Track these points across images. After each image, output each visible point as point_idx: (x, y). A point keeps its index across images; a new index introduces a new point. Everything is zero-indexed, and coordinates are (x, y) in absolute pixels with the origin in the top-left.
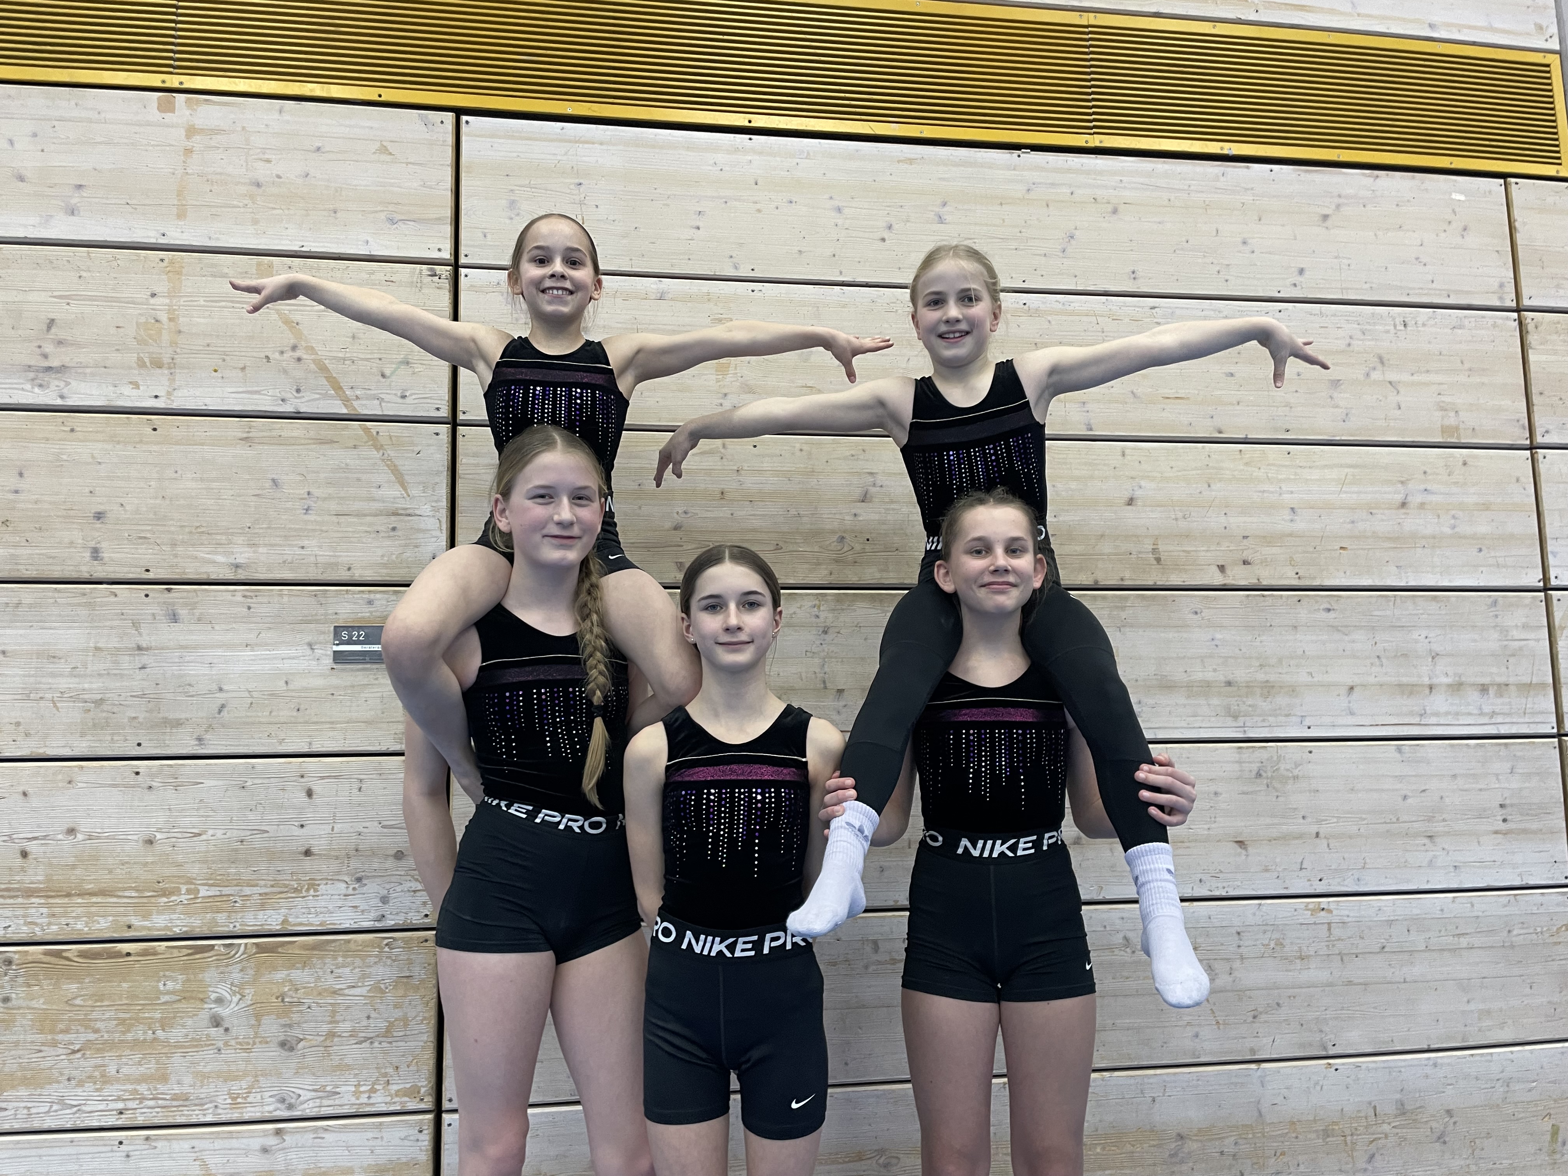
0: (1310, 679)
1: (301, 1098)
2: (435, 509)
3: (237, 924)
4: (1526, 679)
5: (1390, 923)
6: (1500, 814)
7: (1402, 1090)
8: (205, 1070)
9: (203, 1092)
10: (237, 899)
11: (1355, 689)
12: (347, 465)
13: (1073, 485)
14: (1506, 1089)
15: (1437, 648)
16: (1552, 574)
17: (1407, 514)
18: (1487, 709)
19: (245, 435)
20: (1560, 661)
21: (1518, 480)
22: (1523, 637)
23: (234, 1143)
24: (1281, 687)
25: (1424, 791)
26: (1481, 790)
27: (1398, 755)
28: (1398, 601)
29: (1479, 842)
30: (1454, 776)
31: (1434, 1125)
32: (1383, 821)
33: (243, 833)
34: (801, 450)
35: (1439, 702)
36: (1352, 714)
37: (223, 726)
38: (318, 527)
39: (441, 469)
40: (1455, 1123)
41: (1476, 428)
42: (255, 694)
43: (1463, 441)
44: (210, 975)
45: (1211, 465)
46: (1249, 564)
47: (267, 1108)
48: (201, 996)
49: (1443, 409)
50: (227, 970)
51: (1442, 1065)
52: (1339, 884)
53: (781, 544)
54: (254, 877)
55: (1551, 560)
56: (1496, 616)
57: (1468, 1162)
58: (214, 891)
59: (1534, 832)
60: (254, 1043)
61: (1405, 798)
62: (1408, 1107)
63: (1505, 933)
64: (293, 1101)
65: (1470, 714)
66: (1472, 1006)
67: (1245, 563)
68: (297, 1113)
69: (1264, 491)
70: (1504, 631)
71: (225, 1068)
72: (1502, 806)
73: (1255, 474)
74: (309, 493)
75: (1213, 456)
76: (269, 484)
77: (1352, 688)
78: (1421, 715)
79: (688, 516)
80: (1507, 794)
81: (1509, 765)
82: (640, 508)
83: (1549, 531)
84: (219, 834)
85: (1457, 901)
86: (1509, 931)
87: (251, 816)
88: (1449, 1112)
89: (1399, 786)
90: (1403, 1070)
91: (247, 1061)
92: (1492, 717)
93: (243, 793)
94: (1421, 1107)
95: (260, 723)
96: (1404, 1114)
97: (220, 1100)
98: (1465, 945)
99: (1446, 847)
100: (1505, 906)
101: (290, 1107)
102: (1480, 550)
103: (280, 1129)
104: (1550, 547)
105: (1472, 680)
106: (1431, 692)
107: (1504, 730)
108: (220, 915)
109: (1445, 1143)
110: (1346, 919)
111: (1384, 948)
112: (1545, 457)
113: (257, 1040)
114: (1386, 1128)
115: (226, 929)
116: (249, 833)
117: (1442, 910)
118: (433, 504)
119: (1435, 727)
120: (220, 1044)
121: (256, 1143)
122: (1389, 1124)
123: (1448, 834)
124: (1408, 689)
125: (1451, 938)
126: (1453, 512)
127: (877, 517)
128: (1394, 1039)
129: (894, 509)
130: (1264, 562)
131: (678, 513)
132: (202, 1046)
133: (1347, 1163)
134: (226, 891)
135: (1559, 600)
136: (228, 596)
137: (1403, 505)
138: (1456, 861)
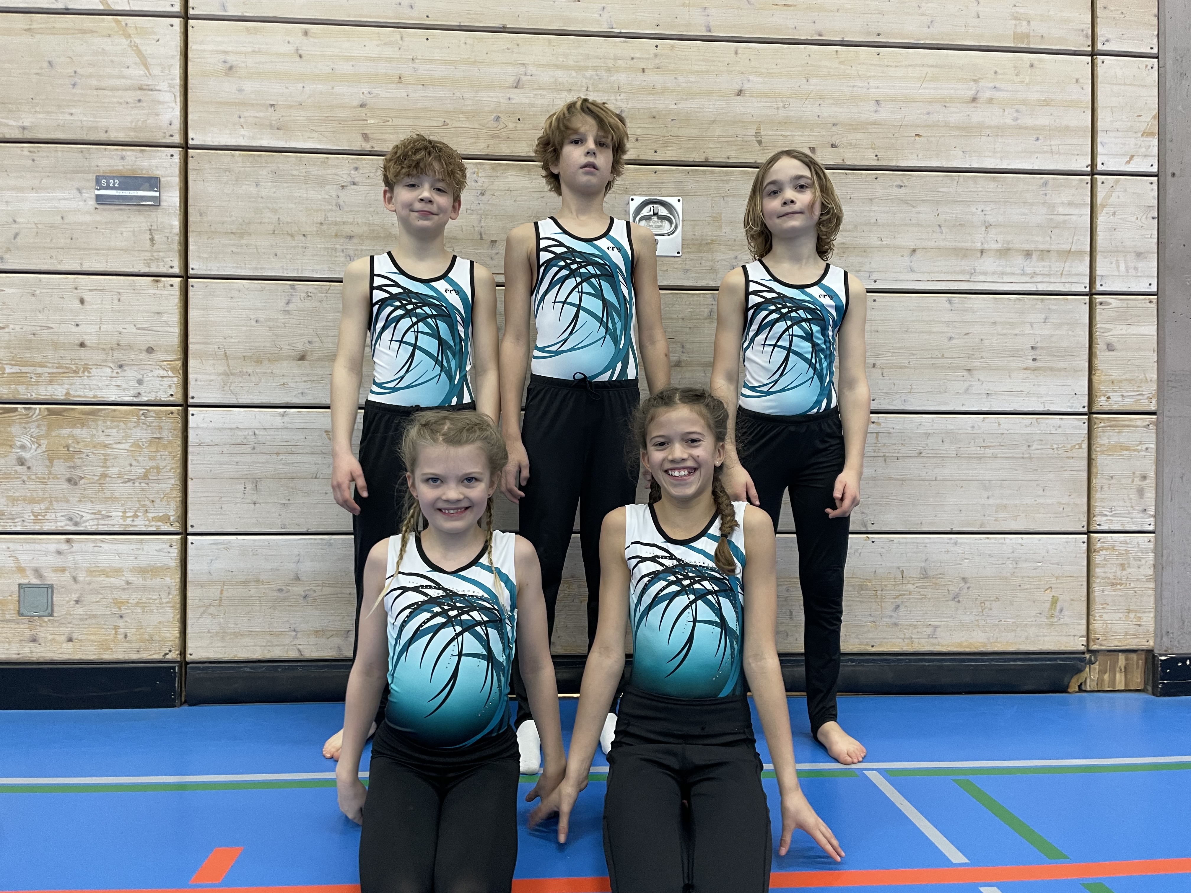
0: (879, 242)
1: (84, 519)
2: (171, 86)
3: (33, 394)
4: (1067, 247)
5: (928, 435)
6: (1031, 354)
7: (926, 560)
8: (15, 495)
9: (15, 510)
10: (32, 375)
11: (917, 252)
12: (103, 49)
13: (692, 78)
14: (1015, 566)
15: (990, 219)
16: (1099, 160)
17: (977, 107)
18: (1029, 270)
19: (28, 27)
20: (1098, 233)
21: (1077, 81)
22: (1066, 212)
23: (38, 547)
24: (854, 248)
25: (967, 334)
26: (1016, 335)
27: (947, 305)
28: (961, 180)
29: (1010, 376)
30: (994, 323)
31: (951, 588)
32: (930, 356)
33: (33, 328)
34: (466, 43)
35: (989, 264)
36: (912, 271)
37: (18, 248)
38: (82, 99)
39: (175, 53)
40: (968, 588)
41: (1045, 35)
42: (39, 226)
43: (1032, 46)
44: (15, 429)
45: (810, 62)
46: (836, 147)
47: (59, 524)
48: (9, 443)
49: (1016, 19)
50: (27, 426)
51: (961, 543)
52: (889, 404)
53: (447, 121)
54: (44, 360)
55: (1100, 149)
56: (1046, 195)
57: (977, 618)
58: (15, 369)
59: (1059, 370)
60: (49, 478)
61: (951, 338)
62: (931, 573)
63: (1025, 447)
64: (78, 520)
65: (1013, 274)
66: (991, 502)
67: (833, 146)
68: (81, 529)
69: (854, 86)
70: (1052, 207)
71: (29, 495)
72: (1033, 348)
73: (847, 71)
74: (75, 72)
75: (812, 55)
76: (45, 65)
77: (914, 251)
78: (972, 274)
79: (372, 96)
80: (1038, 339)
81: (1043, 316)
82: (333, 88)
83: (1100, 125)
84: (18, 328)
85: (987, 420)
86: (1029, 446)
87: (40, 316)
88: (964, 580)
89: (946, 330)
90: (928, 545)
91: (44, 490)
92: (1032, 277)
93: (33, 299)
94: (940, 574)
95: (44, 247)
96: (927, 577)
97: (26, 516)
98: (990, 455)
99: (981, 378)
100: (1026, 426)
101: (76, 524)
102: (1038, 139)
103: (69, 539)
104: (1099, 139)
105: (1018, 246)
106: (982, 255)
107: (1041, 288)
108: (20, 387)
109: (959, 602)
110: (891, 431)
111: (920, 453)
112: (1103, 62)
113: (51, 476)
114: (910, 587)
115: (25, 397)
116: (39, 328)
117: (973, 427)
118: (170, 82)
119: (982, 284)
120: (25, 478)
121: (53, 547)
122: (913, 584)
123: (984, 368)
124: (962, 253)
125: (979, 449)
126: (1017, 106)
127: (527, 101)
128: (923, 522)
129: (541, 95)
130: (850, 146)
131: (363, 93)
132: (12, 478)
133: (876, 610)
134: (24, 369)
135: (1103, 183)
136: (19, 151)
137: (974, 100)
138: (989, 390)
